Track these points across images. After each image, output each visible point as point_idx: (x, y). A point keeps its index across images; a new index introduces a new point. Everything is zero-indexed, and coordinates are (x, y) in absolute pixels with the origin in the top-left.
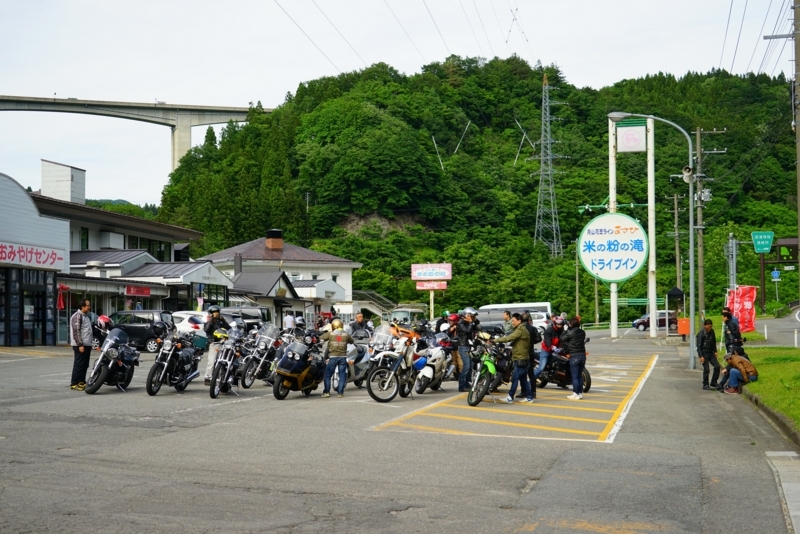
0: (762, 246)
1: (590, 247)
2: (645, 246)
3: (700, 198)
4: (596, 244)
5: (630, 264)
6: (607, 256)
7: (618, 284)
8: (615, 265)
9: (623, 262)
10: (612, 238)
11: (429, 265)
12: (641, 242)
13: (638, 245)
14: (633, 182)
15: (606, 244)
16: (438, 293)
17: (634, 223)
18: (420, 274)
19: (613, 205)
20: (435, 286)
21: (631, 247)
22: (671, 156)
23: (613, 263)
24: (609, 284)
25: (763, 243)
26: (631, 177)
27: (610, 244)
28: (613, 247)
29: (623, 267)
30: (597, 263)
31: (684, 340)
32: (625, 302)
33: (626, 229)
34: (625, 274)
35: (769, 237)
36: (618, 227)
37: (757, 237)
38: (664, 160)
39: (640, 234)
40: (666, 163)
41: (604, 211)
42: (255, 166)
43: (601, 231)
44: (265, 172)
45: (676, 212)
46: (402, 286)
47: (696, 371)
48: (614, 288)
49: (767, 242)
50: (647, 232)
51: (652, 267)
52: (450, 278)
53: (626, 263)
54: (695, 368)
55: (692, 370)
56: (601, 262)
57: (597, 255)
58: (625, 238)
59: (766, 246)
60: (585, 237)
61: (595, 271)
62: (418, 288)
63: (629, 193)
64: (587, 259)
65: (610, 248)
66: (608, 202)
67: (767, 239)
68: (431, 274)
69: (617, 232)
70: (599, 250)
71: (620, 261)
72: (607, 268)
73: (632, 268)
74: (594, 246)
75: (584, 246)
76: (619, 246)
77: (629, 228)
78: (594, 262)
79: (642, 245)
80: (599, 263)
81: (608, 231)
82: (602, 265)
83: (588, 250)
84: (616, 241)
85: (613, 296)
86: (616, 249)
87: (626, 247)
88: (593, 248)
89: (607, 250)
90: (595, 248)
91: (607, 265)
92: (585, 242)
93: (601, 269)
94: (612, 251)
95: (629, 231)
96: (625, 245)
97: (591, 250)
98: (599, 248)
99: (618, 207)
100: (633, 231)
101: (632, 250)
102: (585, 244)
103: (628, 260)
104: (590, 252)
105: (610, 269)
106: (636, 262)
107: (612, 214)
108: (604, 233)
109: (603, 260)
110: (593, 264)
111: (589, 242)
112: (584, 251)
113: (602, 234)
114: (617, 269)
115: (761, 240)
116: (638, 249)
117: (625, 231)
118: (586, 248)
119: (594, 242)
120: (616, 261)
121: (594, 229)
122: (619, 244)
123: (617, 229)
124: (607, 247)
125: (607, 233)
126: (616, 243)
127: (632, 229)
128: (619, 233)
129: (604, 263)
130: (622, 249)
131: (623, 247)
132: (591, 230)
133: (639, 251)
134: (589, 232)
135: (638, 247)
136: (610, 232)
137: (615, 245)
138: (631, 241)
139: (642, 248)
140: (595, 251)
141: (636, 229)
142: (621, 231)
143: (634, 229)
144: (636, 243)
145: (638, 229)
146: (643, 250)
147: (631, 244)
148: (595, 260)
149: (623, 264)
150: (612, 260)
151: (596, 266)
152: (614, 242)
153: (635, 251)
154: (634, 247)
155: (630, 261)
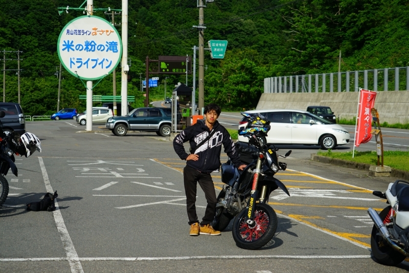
0: (217, 53)
1: (69, 46)
2: (119, 47)
4: (75, 44)
5: (106, 64)
6: (85, 55)
7: (94, 82)
8: (91, 64)
9: (99, 62)
10: (90, 38)
12: (115, 44)
13: (112, 46)
15: (84, 44)
17: (109, 27)
19: (89, 8)
21: (106, 48)
23: (90, 62)
25: (218, 50)
27: (87, 44)
28: (90, 47)
29: (99, 67)
30: (75, 61)
33: (103, 31)
34: (101, 72)
35: (224, 45)
36: (95, 29)
37: (214, 45)
39: (114, 37)
43: (79, 32)
48: (89, 85)
49: (222, 50)
50: (120, 34)
51: (126, 67)
53: (102, 63)
56: (79, 61)
57: (76, 54)
58: (101, 40)
59: (221, 53)
60: (64, 38)
61: (73, 70)
64: (66, 57)
65: (87, 48)
66: (86, 4)
67: (222, 47)
69: (94, 34)
70: (77, 50)
71: (96, 60)
72: (84, 66)
73: (107, 67)
74: (73, 46)
75: (64, 45)
76: (96, 47)
77: (105, 30)
78: (72, 60)
79: (116, 47)
80: (77, 62)
81: (86, 32)
82: (80, 63)
83: (67, 49)
84: (93, 41)
85: (89, 93)
86: (93, 49)
87: (102, 48)
88: (72, 47)
89: (85, 50)
90: (74, 48)
91: (84, 64)
92: (64, 41)
93: (79, 67)
94: (90, 51)
95: (105, 33)
96: (101, 45)
97: (70, 49)
98: (77, 48)
99: (94, 11)
100: (108, 33)
101: (107, 51)
102: (64, 44)
103: (104, 59)
104: (68, 51)
105: (87, 68)
106: (111, 62)
107: (89, 16)
108: (82, 33)
109: (81, 59)
110: (71, 62)
111: (68, 41)
112: (63, 50)
113: (80, 34)
114: (93, 67)
115: (217, 47)
116: (113, 50)
117: (101, 33)
118: (65, 47)
119: (72, 42)
120: (92, 60)
121: (73, 30)
122: (96, 44)
123: (94, 31)
124: (85, 47)
125: (85, 34)
126: (93, 44)
127: (107, 31)
128: (96, 34)
129: (81, 62)
130: (99, 50)
131: (99, 48)
132: (70, 30)
133: (114, 52)
134: (68, 31)
135: (113, 48)
136: (88, 33)
137: (92, 46)
138: (107, 42)
139: (116, 49)
140: (73, 50)
141: (111, 32)
142: (98, 33)
143: (109, 32)
144: (111, 44)
145: (113, 32)
146: (117, 52)
147: (106, 45)
148: (74, 59)
149: (99, 64)
150: (89, 59)
151: (74, 64)
152: (91, 43)
153: (110, 52)
154: (109, 49)
155: (105, 61)
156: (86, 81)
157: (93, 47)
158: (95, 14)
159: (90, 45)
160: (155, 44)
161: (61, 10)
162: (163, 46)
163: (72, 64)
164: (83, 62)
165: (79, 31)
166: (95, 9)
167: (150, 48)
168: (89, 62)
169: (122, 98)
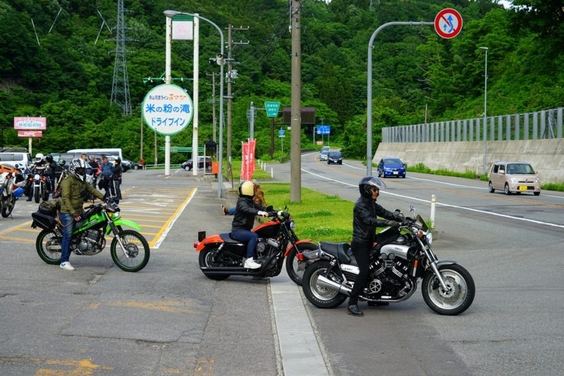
0: (272, 112)
1: (151, 109)
2: (190, 109)
3: (230, 76)
4: (156, 107)
5: (180, 122)
6: (163, 116)
7: (171, 136)
8: (169, 122)
9: (175, 120)
10: (167, 102)
11: (28, 118)
12: (188, 106)
13: (185, 108)
14: (185, 62)
15: (163, 107)
16: (35, 140)
17: (183, 92)
18: (21, 125)
19: (168, 78)
20: (33, 134)
21: (180, 109)
22: (212, 44)
23: (167, 121)
26: (183, 57)
27: (165, 107)
28: (167, 109)
29: (174, 124)
30: (155, 120)
32: (176, 149)
33: (178, 96)
34: (177, 129)
35: (277, 106)
36: (171, 95)
37: (268, 105)
38: (207, 46)
39: (187, 100)
40: (208, 49)
41: (162, 82)
43: (159, 97)
45: (214, 85)
46: (6, 134)
47: (222, 199)
48: (167, 139)
49: (275, 109)
50: (192, 100)
51: (196, 124)
52: (45, 128)
53: (177, 121)
54: (221, 197)
55: (219, 198)
56: (159, 120)
57: (156, 115)
58: (176, 103)
59: (274, 112)
60: (147, 101)
61: (154, 126)
62: (19, 135)
63: (181, 70)
64: (148, 117)
65: (165, 110)
66: (165, 76)
67: (275, 107)
68: (29, 125)
70: (158, 111)
71: (173, 119)
72: (163, 124)
73: (181, 125)
74: (154, 108)
75: (147, 108)
76: (172, 108)
80: (157, 121)
82: (160, 122)
83: (149, 111)
85: (167, 145)
86: (170, 111)
87: (177, 110)
89: (163, 111)
90: (155, 110)
91: (163, 122)
92: (147, 105)
93: (158, 125)
94: (167, 112)
99: (172, 80)
101: (181, 112)
103: (178, 119)
104: (151, 112)
105: (165, 125)
106: (184, 120)
107: (167, 85)
110: (153, 121)
111: (151, 105)
113: (160, 99)
114: (170, 125)
115: (271, 108)
117: (176, 97)
119: (154, 105)
120: (169, 119)
121: (154, 96)
124: (163, 109)
125: (164, 99)
126: (170, 106)
127: (181, 96)
128: (172, 98)
130: (174, 111)
131: (175, 109)
132: (152, 96)
133: (187, 112)
134: (150, 97)
136: (166, 98)
138: (181, 105)
139: (188, 110)
142: (174, 98)
143: (183, 97)
144: (185, 106)
145: (186, 97)
146: (189, 112)
148: (155, 118)
149: (175, 122)
150: (167, 119)
151: (155, 122)
153: (184, 113)
154: (183, 110)
155: (180, 120)
156: (164, 136)
157: (170, 109)
159: (168, 107)
160: (344, 86)
161: (145, 80)
162: (353, 87)
167: (337, 90)
169: (194, 149)
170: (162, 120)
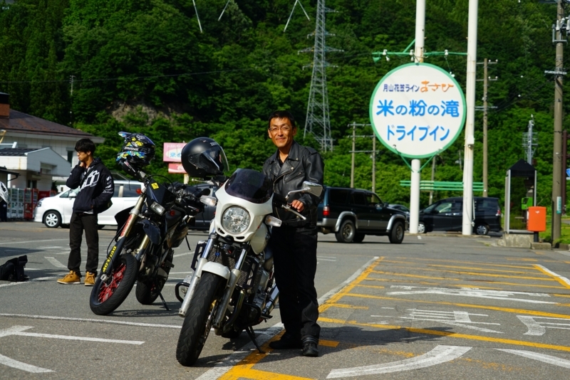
1: (386, 108)
2: (461, 109)
4: (395, 105)
5: (440, 134)
6: (409, 121)
7: (425, 162)
8: (419, 134)
9: (430, 131)
10: (417, 97)
12: (456, 104)
13: (451, 108)
15: (408, 105)
17: (447, 79)
18: (173, 155)
19: (419, 52)
21: (442, 110)
23: (417, 131)
24: (409, 160)
27: (413, 105)
28: (417, 109)
29: (430, 138)
30: (394, 130)
31: (536, 240)
32: (431, 185)
33: (437, 86)
34: (434, 147)
36: (426, 83)
39: (454, 93)
41: (408, 60)
42: (20, 46)
43: (402, 88)
44: (29, 53)
45: (485, 81)
48: (415, 165)
50: (464, 92)
51: (470, 139)
53: (434, 132)
56: (401, 129)
57: (395, 120)
58: (434, 98)
60: (379, 96)
61: (392, 143)
64: (381, 124)
65: (413, 111)
66: (413, 47)
69: (423, 90)
70: (398, 113)
71: (426, 129)
72: (408, 138)
73: (442, 139)
74: (392, 107)
75: (379, 107)
76: (427, 108)
77: (440, 84)
78: (391, 129)
79: (457, 109)
80: (398, 131)
81: (412, 88)
82: (402, 134)
83: (383, 113)
84: (422, 101)
85: (415, 176)
86: (422, 112)
87: (436, 110)
88: (390, 110)
89: (410, 113)
90: (393, 110)
91: (409, 134)
92: (380, 102)
93: (400, 139)
94: (417, 114)
95: (440, 88)
96: (434, 107)
97: (388, 113)
98: (399, 110)
99: (426, 56)
100: (445, 89)
101: (443, 115)
102: (380, 105)
103: (438, 128)
104: (385, 115)
105: (413, 139)
106: (448, 131)
107: (417, 64)
108: (406, 89)
109: (403, 127)
110: (389, 131)
111: (386, 101)
112: (378, 113)
113: (403, 91)
114: (421, 139)
116: (452, 113)
117: (435, 88)
118: (381, 109)
119: (391, 102)
120: (421, 129)
121: (393, 85)
122: (426, 105)
123: (424, 86)
124: (409, 109)
125: (411, 90)
126: (422, 104)
127: (444, 86)
128: (426, 90)
129: (404, 131)
130: (430, 113)
131: (431, 110)
132: (389, 85)
133: (453, 116)
134: (386, 87)
135: (452, 110)
136: (415, 89)
137: (420, 107)
138: (443, 102)
139: (457, 112)
140: (393, 114)
141: (450, 86)
142: (429, 88)
143: (447, 86)
144: (450, 105)
145: (452, 86)
146: (458, 116)
147: (442, 107)
148: (393, 126)
149: (431, 134)
150: (415, 127)
151: (393, 134)
152: (419, 103)
153: (448, 116)
154: (446, 111)
155: (440, 129)
157: (422, 109)
158: (427, 60)
159: (418, 106)
161: (376, 56)
163: (390, 134)
164: (407, 132)
165: (402, 86)
166: (427, 54)
168: (415, 132)
169: (465, 186)
170: (407, 130)
